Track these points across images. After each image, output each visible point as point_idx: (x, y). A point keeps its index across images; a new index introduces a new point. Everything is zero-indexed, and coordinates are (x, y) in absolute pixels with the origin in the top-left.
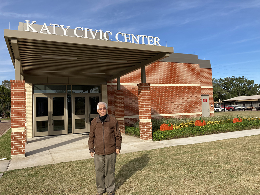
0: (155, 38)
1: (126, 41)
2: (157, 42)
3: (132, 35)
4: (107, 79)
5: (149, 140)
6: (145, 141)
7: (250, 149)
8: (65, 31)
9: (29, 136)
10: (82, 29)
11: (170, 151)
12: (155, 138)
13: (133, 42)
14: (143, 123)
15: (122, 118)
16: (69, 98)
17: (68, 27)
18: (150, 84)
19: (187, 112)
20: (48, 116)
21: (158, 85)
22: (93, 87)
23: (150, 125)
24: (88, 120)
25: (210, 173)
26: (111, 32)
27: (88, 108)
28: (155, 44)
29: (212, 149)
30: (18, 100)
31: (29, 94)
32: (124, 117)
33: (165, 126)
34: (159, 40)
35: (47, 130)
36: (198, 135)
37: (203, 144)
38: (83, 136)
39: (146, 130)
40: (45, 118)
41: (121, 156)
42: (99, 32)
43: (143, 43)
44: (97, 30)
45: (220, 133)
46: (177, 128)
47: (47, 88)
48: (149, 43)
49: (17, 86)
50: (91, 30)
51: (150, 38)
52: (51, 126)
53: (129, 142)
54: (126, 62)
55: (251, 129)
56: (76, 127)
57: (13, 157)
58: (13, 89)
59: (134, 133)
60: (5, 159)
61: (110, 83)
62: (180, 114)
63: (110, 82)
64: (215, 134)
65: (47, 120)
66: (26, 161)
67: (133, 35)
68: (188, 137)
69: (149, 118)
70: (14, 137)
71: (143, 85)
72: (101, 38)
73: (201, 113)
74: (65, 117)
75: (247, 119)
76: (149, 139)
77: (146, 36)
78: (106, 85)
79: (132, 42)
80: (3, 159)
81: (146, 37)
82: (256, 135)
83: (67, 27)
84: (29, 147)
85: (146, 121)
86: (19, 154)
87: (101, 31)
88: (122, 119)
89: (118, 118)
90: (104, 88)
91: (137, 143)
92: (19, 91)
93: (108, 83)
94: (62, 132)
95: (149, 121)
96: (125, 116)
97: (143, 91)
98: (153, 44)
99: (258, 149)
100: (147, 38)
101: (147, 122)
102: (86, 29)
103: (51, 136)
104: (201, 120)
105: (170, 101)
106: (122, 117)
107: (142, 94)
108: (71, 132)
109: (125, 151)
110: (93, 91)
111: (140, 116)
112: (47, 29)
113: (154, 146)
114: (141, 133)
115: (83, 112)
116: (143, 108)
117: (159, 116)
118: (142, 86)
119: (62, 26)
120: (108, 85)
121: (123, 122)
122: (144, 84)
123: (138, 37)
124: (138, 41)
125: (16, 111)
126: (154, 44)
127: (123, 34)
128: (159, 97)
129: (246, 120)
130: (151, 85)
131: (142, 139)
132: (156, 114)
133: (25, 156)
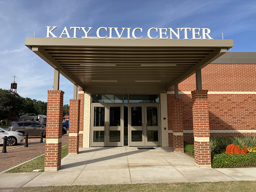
0: (204, 29)
1: (161, 37)
2: (207, 34)
3: (169, 29)
4: (167, 87)
5: (205, 165)
6: (200, 167)
8: (86, 33)
9: (86, 146)
10: (106, 28)
12: (215, 164)
13: (171, 38)
14: (197, 142)
15: (180, 133)
17: (90, 28)
18: (207, 91)
20: (104, 126)
21: (233, 94)
23: (208, 145)
24: (145, 132)
26: (141, 29)
27: (145, 120)
28: (204, 38)
32: (183, 132)
33: (234, 147)
34: (209, 31)
35: (103, 141)
38: (138, 150)
39: (202, 152)
40: (101, 128)
43: (186, 37)
44: (124, 28)
48: (194, 37)
49: (53, 96)
50: (116, 29)
51: (196, 31)
52: (107, 137)
54: (175, 65)
56: (132, 139)
57: (46, 169)
58: (50, 99)
60: (40, 170)
65: (103, 130)
67: (171, 29)
70: (48, 148)
71: (198, 93)
72: (129, 37)
74: (121, 128)
76: (207, 164)
77: (190, 28)
78: (166, 94)
79: (169, 37)
80: (38, 170)
81: (189, 29)
86: (51, 167)
87: (129, 29)
89: (176, 133)
90: (164, 98)
93: (167, 92)
94: (117, 144)
95: (207, 140)
97: (198, 101)
98: (200, 38)
101: (203, 141)
102: (111, 29)
103: (107, 147)
105: (252, 113)
107: (196, 104)
108: (127, 145)
111: (195, 133)
112: (67, 33)
114: (196, 155)
115: (140, 124)
116: (197, 122)
117: (236, 132)
118: (196, 93)
119: (83, 28)
120: (167, 93)
121: (182, 138)
123: (178, 31)
124: (178, 36)
126: (202, 38)
127: (157, 29)
128: (235, 108)
131: (196, 162)
132: (232, 129)
133: (57, 170)
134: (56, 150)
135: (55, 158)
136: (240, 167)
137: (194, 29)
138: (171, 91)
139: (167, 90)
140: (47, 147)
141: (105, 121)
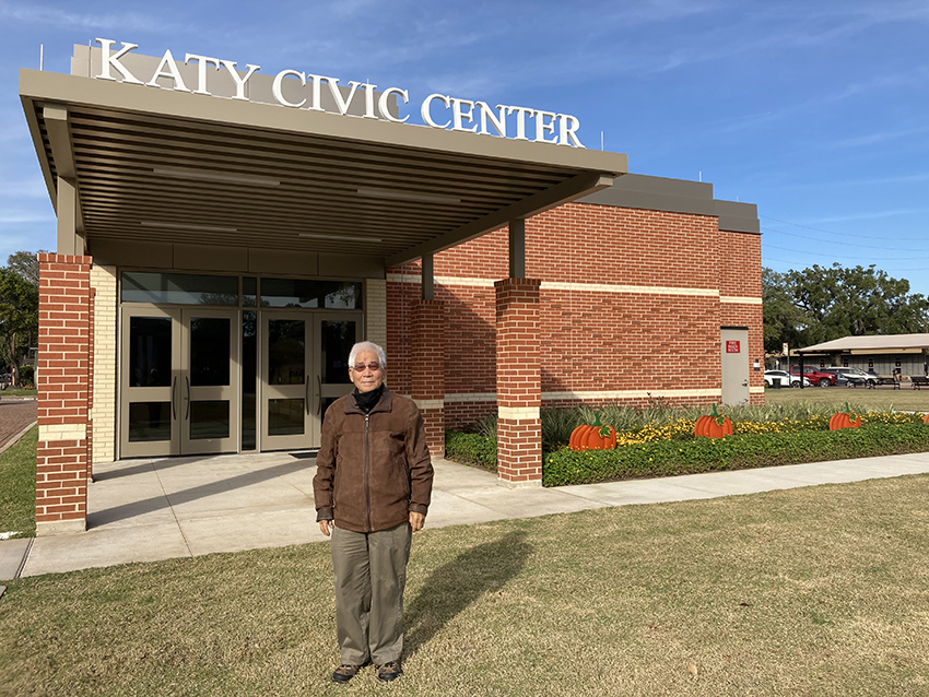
0: (564, 117)
1: (458, 125)
2: (571, 132)
3: (480, 106)
4: (387, 259)
5: (528, 481)
6: (515, 486)
7: (884, 525)
8: (240, 84)
9: (103, 456)
10: (303, 76)
11: (602, 525)
12: (552, 478)
13: (484, 131)
14: (508, 421)
15: (436, 401)
16: (250, 324)
17: (253, 68)
18: (539, 282)
19: (667, 386)
20: (170, 385)
21: (567, 289)
22: (334, 287)
23: (536, 428)
24: (315, 403)
25: (744, 604)
26: (405, 93)
27: (314, 362)
28: (564, 141)
29: (753, 521)
30: (64, 327)
31: (106, 303)
32: (443, 397)
33: (589, 434)
34: (576, 125)
35: (167, 436)
36: (706, 471)
37: (721, 502)
38: (297, 460)
39: (521, 447)
40: (159, 394)
41: (427, 535)
42: (361, 92)
43: (521, 135)
44: (355, 84)
45: (782, 464)
46: (630, 442)
47: (170, 284)
48: (540, 137)
49: (61, 275)
50: (333, 82)
51: (547, 119)
52: (180, 423)
53: (459, 487)
54: (456, 200)
55: (891, 453)
56: (269, 428)
57: (42, 527)
58: (49, 287)
59: (479, 455)
60: (12, 533)
61: (397, 275)
62: (643, 394)
63: (396, 272)
64: (764, 466)
65: (167, 399)
66: (88, 546)
67: (484, 104)
68: (667, 475)
69: (530, 405)
70: (47, 458)
71: (516, 287)
72: (370, 113)
73: (716, 392)
74: (232, 393)
75: (878, 419)
76: (531, 478)
77: (532, 111)
78: (384, 282)
79: (479, 129)
80: (5, 535)
81: (530, 113)
82: (909, 477)
83: (248, 69)
84: (102, 496)
85: (520, 414)
86: (63, 518)
87: (370, 88)
88: (438, 404)
89: (423, 401)
90: (376, 292)
91: (487, 493)
92: (68, 292)
93: (388, 275)
94: (219, 445)
95: (533, 413)
96: (446, 395)
98: (554, 141)
99: (916, 526)
100: (534, 119)
101: (524, 418)
102: (317, 79)
103: (180, 456)
104: (715, 416)
105: (610, 344)
106: (435, 398)
107: (511, 318)
108: (253, 447)
109: (443, 521)
110: (336, 301)
111: (502, 397)
112: (175, 73)
113: (545, 503)
114: (502, 458)
115: (297, 376)
116: (511, 367)
117: (569, 398)
118: (510, 288)
119: (229, 64)
120: (388, 280)
121: (441, 415)
122: (519, 283)
123: (502, 113)
124: (501, 126)
125: (56, 364)
126: (558, 141)
127: (447, 99)
128: (569, 330)
129: (876, 420)
130: (544, 285)
131: (503, 476)
132: (559, 390)
133: (84, 528)
134: (78, 462)
135: (77, 488)
136: (607, 480)
137: (540, 113)
138: (400, 272)
139: (387, 270)
140: (45, 453)
141: (173, 368)
